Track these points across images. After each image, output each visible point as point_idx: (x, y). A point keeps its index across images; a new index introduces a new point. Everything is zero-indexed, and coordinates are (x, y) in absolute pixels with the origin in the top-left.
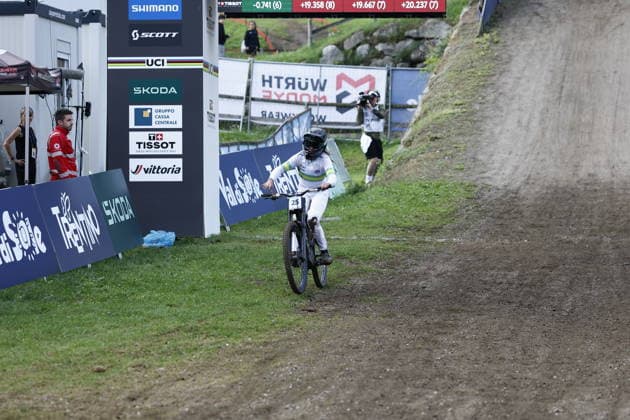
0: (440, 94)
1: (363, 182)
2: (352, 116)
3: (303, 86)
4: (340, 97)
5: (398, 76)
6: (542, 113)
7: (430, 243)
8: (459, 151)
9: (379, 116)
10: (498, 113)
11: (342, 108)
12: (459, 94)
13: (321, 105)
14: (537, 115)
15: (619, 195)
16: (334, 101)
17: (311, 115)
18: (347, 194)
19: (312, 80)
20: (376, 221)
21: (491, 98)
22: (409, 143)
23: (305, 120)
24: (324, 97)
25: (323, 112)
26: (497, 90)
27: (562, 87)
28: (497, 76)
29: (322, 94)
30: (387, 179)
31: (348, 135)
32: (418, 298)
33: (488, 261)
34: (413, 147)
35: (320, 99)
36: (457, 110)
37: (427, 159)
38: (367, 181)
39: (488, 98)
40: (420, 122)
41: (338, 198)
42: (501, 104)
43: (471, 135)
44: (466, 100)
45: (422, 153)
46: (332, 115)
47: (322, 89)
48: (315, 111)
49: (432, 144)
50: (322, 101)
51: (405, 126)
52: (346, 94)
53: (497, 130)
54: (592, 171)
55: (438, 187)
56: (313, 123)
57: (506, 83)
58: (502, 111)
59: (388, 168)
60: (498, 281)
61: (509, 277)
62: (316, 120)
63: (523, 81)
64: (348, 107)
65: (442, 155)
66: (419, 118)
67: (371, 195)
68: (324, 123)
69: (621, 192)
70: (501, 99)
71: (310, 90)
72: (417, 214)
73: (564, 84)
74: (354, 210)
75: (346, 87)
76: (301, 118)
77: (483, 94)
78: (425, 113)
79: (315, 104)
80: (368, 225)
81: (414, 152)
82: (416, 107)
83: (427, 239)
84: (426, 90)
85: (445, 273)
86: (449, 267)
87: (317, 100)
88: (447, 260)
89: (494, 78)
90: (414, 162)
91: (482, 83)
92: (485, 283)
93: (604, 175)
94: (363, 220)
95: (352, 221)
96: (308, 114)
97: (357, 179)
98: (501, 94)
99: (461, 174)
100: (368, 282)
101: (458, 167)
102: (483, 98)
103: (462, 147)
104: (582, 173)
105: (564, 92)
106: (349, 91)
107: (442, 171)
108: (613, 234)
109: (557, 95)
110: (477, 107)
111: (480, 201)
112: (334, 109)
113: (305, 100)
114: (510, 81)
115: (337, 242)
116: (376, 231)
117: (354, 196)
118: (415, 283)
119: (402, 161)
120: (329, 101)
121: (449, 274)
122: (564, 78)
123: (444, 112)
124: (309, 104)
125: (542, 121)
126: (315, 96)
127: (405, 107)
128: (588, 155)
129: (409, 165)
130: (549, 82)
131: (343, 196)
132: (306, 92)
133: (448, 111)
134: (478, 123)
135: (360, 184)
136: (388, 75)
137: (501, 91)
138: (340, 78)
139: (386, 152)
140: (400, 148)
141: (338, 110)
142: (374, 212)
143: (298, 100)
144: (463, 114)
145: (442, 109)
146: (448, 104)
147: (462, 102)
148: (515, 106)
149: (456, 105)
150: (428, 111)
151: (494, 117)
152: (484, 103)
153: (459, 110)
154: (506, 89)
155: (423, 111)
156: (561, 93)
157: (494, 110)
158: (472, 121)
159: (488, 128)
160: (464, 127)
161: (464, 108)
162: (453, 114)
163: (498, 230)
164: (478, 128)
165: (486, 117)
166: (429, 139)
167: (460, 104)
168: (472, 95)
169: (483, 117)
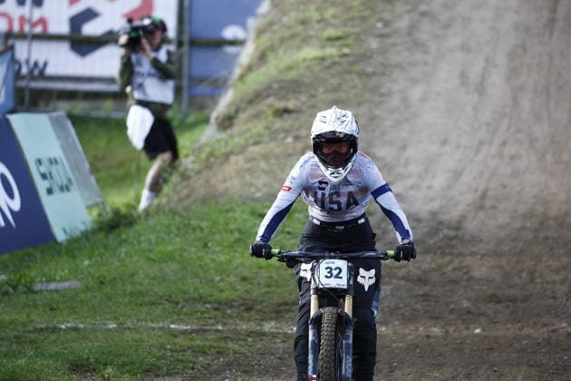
0: (293, 15)
4: (77, 21)
6: (511, 55)
7: (274, 336)
9: (163, 72)
10: (419, 56)
11: (83, 45)
12: (334, 16)
13: (36, 37)
14: (501, 59)
16: (65, 29)
17: (14, 61)
18: (94, 232)
20: (159, 289)
21: (403, 23)
22: (227, 122)
24: (43, 21)
25: (40, 52)
26: (417, 4)
29: (37, 14)
34: (236, 129)
35: (34, 25)
36: (331, 51)
37: (266, 157)
38: (143, 204)
41: (76, 240)
42: (423, 37)
44: (349, 30)
45: (257, 143)
46: (62, 61)
47: (38, 3)
48: (22, 50)
49: (278, 124)
50: (38, 29)
51: (219, 85)
53: (416, 93)
56: (18, 76)
58: (426, 52)
59: (185, 177)
62: (24, 70)
64: (96, 43)
65: (299, 146)
66: (249, 68)
68: (42, 76)
70: (426, 25)
71: (10, 4)
72: (246, 273)
74: (111, 267)
77: (386, 16)
78: (262, 58)
79: (22, 36)
80: (140, 299)
81: (238, 141)
82: (243, 44)
83: (268, 327)
84: (265, 7)
87: (27, 28)
90: (238, 161)
94: (129, 288)
95: (107, 289)
96: (8, 56)
97: (118, 200)
98: (423, 14)
102: (387, 24)
110: (374, 44)
112: (65, 46)
115: (73, 334)
116: (158, 311)
117: (111, 237)
119: (213, 160)
120: (53, 29)
123: (302, 55)
124: (9, 35)
125: (513, 72)
126: (22, 20)
127: (220, 43)
129: (229, 168)
131: (86, 235)
132: (2, 9)
133: (310, 52)
134: (375, 79)
135: (124, 210)
137: (424, 8)
139: (184, 141)
140: (210, 131)
141: (74, 49)
142: (153, 270)
144: (343, 59)
145: (299, 48)
146: (311, 37)
147: (341, 34)
148: (453, 41)
149: (329, 39)
150: (269, 52)
151: (410, 64)
152: (388, 36)
153: (334, 51)
154: (435, 4)
155: (259, 53)
156: (555, 11)
157: (409, 50)
158: (362, 74)
159: (396, 88)
160: (344, 87)
161: (348, 44)
162: (321, 58)
163: (418, 307)
164: (374, 90)
165: (392, 66)
166: (270, 112)
167: (337, 38)
168: (363, 18)
169: (385, 66)
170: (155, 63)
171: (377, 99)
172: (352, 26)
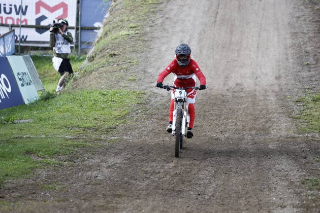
0: (118, 18)
1: (55, 91)
2: (46, 36)
3: (8, 10)
4: (38, 20)
5: (86, 3)
6: (200, 34)
7: (105, 141)
8: (133, 65)
9: (68, 39)
10: (165, 34)
11: (41, 29)
12: (134, 19)
13: (23, 26)
14: (196, 36)
15: (261, 100)
16: (34, 23)
17: (15, 35)
18: (39, 101)
19: (15, 6)
20: (62, 123)
21: (159, 22)
22: (92, 59)
23: (9, 38)
24: (26, 20)
25: (25, 32)
26: (164, 15)
27: (217, 13)
28: (164, 4)
30: (73, 89)
31: (45, 52)
32: (90, 186)
33: (150, 154)
34: (94, 62)
35: (21, 22)
36: (132, 32)
37: (105, 72)
38: (57, 90)
39: (157, 22)
40: (102, 41)
41: (33, 104)
42: (167, 27)
43: (142, 52)
44: (139, 24)
45: (103, 67)
46: (32, 35)
47: (24, 13)
48: (17, 31)
49: (111, 59)
50: (24, 24)
51: (90, 44)
52: (43, 18)
53: (164, 48)
54: (239, 81)
55: (114, 94)
56: (16, 41)
57: (172, 10)
58: (168, 33)
59: (75, 80)
60: (157, 171)
61: (166, 167)
62: (18, 39)
63: (185, 8)
64: (45, 29)
65: (119, 68)
66: (101, 38)
67: (59, 102)
68: (25, 41)
69: (262, 98)
70: (168, 22)
71: (13, 14)
72: (96, 117)
73: (219, 10)
74: (45, 115)
75: (43, 12)
76: (5, 37)
77: (153, 19)
78: (106, 34)
79: (18, 26)
80: (54, 126)
81: (97, 66)
82: (99, 28)
83: (103, 137)
84: (107, 15)
85: (115, 164)
86: (118, 160)
87: (19, 23)
88: (117, 154)
89: (162, 6)
90: (95, 74)
91: (153, 10)
92: (146, 172)
93: (249, 84)
94: (51, 122)
95: (42, 122)
96: (12, 34)
97: (50, 88)
98: (167, 18)
99: (133, 84)
100: (50, 173)
101: (131, 78)
102: (153, 22)
103: (135, 61)
104: (231, 84)
105: (218, 17)
106: (46, 16)
107: (118, 82)
108: (253, 132)
109: (213, 19)
110: (148, 29)
111: (148, 106)
112: (34, 30)
113: (10, 22)
114: (175, 8)
115: (28, 139)
116: (62, 131)
117: (46, 102)
118: (89, 173)
119: (86, 73)
120: (29, 23)
121: (118, 165)
122: (219, 5)
123: (121, 33)
124: (13, 26)
125: (200, 40)
127: (93, 29)
128: (237, 69)
129: (92, 76)
130: (206, 9)
131: (36, 102)
132: (10, 16)
133: (124, 32)
134: (148, 42)
135: (51, 92)
136: (78, 2)
137: (167, 16)
138: (39, 5)
139: (74, 66)
140: (86, 62)
141: (36, 31)
142: (61, 115)
143: (4, 23)
144: (136, 35)
145: (120, 31)
146: (124, 27)
147: (136, 26)
148: (178, 29)
149: (131, 27)
150: (108, 32)
151: (162, 37)
152: (154, 26)
153: (133, 32)
154: (172, 14)
155: (104, 33)
156: (216, 18)
157: (161, 31)
158: (143, 41)
159: (156, 46)
160: (137, 46)
161: (138, 30)
162: (128, 35)
163: (161, 129)
164: (148, 47)
165: (155, 38)
166: (108, 55)
167: (134, 27)
168: (144, 19)
169: (153, 38)
170: (63, 36)
171: (149, 50)
172: (140, 23)
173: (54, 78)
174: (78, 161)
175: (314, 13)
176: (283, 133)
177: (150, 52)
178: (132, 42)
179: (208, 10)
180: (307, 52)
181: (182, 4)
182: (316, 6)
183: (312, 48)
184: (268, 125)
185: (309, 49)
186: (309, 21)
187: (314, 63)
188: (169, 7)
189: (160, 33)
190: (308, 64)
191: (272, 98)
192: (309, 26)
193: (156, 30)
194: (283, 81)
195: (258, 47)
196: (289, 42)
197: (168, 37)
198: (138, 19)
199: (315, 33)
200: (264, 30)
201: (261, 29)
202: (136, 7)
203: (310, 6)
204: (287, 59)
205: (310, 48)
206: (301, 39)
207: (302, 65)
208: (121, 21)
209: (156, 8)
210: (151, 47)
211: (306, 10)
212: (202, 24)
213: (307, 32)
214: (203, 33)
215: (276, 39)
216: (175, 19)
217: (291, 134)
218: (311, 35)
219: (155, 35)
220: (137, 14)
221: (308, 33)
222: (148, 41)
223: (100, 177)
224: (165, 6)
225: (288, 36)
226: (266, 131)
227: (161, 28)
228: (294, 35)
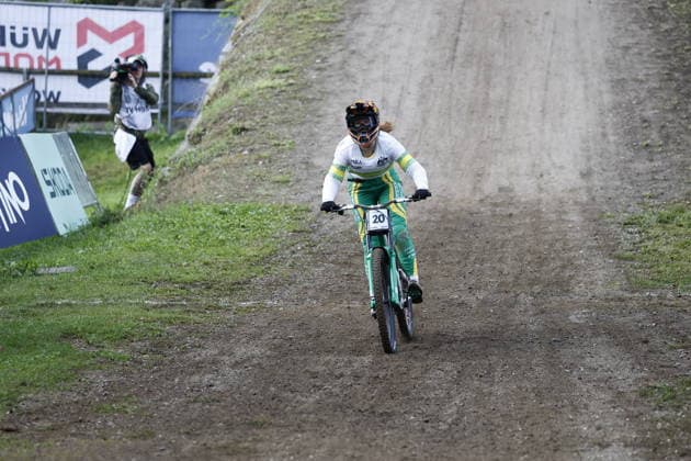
0: (250, 53)
1: (120, 206)
2: (102, 92)
3: (19, 40)
4: (84, 60)
5: (183, 22)
6: (421, 85)
7: (228, 310)
8: (282, 151)
10: (348, 86)
11: (88, 78)
12: (283, 54)
13: (51, 73)
14: (414, 88)
15: (551, 223)
16: (74, 66)
17: (35, 91)
18: (88, 227)
19: (34, 30)
20: (137, 273)
22: (197, 139)
23: (24, 99)
24: (57, 60)
25: (55, 85)
26: (348, 44)
27: (457, 40)
28: (347, 22)
29: (52, 54)
30: (159, 201)
31: (100, 124)
32: (196, 405)
33: (322, 337)
34: (203, 145)
35: (49, 64)
36: (279, 82)
37: (226, 166)
38: (128, 204)
39: (331, 61)
40: (218, 102)
41: (74, 233)
42: (352, 70)
43: (302, 123)
44: (294, 64)
45: (220, 155)
46: (71, 91)
47: (53, 45)
48: (40, 83)
49: (237, 139)
50: (53, 67)
51: (191, 108)
52: (93, 54)
54: (505, 183)
55: (245, 212)
56: (37, 103)
57: (363, 35)
58: (355, 82)
59: (162, 182)
60: (337, 373)
61: (356, 365)
62: (42, 99)
63: (391, 31)
64: (98, 77)
65: (253, 157)
66: (215, 96)
67: (129, 228)
68: (56, 103)
69: (553, 217)
70: (354, 61)
71: (31, 48)
72: (207, 259)
73: (461, 35)
74: (100, 255)
75: (94, 42)
76: (16, 96)
77: (324, 54)
78: (225, 87)
79: (41, 72)
80: (121, 279)
81: (206, 153)
82: (209, 75)
83: (223, 302)
84: (228, 47)
85: (248, 359)
86: (256, 350)
87: (44, 66)
88: (254, 337)
89: (342, 26)
90: (204, 170)
91: (322, 35)
92: (315, 375)
93: (525, 189)
94: (113, 272)
95: (95, 273)
96: (30, 88)
97: (110, 200)
98: (353, 52)
99: (284, 191)
100: (114, 378)
101: (279, 178)
102: (324, 60)
103: (287, 143)
104: (489, 187)
105: (461, 48)
106: (101, 51)
107: (252, 186)
108: (537, 289)
109: (448, 53)
110: (314, 76)
111: (314, 237)
112: (74, 80)
113: (24, 64)
114: (369, 30)
115: (67, 308)
116: (136, 289)
117: (102, 231)
118: (196, 378)
119: (185, 169)
120: (64, 66)
121: (255, 361)
122: (461, 24)
123: (257, 85)
124: (30, 71)
125: (423, 98)
126: (40, 58)
127: (198, 76)
128: (500, 156)
129: (197, 176)
130: (435, 32)
131: (82, 230)
132: (23, 50)
133: (263, 82)
134: (314, 104)
135: (112, 208)
136: (166, 21)
137: (353, 48)
138: (84, 27)
139: (158, 155)
140: (184, 146)
141: (80, 81)
142: (134, 257)
143: (12, 65)
144: (289, 88)
145: (254, 79)
146: (264, 71)
147: (287, 68)
148: (376, 73)
149: (278, 72)
150: (230, 83)
151: (342, 92)
152: (325, 69)
153: (282, 81)
154: (362, 44)
155: (222, 84)
156: (455, 50)
157: (341, 80)
158: (304, 100)
159: (330, 110)
160: (290, 110)
161: (292, 77)
162: (272, 87)
163: (344, 284)
164: (314, 112)
165: (328, 93)
166: (230, 131)
167: (284, 72)
168: (305, 55)
169: (323, 93)
170: (139, 91)
171: (316, 119)
172: (297, 62)
173: (118, 179)
174: (172, 353)
175: (658, 39)
176: (599, 290)
177: (318, 123)
178: (281, 102)
179: (439, 35)
180: (645, 121)
181: (383, 22)
182: (662, 25)
183: (656, 111)
184: (568, 273)
185: (649, 114)
186: (649, 56)
187: (661, 143)
188: (357, 28)
189: (338, 84)
190: (647, 145)
191: (575, 217)
192: (648, 65)
193: (330, 76)
194: (597, 182)
195: (542, 111)
196: (607, 99)
197: (355, 91)
198: (292, 54)
199: (661, 81)
200: (556, 75)
201: (548, 73)
202: (288, 30)
203: (650, 25)
204: (604, 135)
205: (652, 112)
206: (633, 94)
207: (636, 148)
208: (257, 59)
209: (328, 30)
210: (321, 113)
211: (643, 32)
212: (426, 64)
213: (644, 78)
214: (428, 82)
215: (580, 93)
216: (369, 55)
217: (616, 290)
218: (654, 85)
219: (329, 87)
220: (289, 44)
221: (648, 80)
222: (313, 99)
223: (219, 387)
224: (348, 26)
225: (605, 87)
226: (563, 286)
227: (341, 72)
228: (618, 85)
